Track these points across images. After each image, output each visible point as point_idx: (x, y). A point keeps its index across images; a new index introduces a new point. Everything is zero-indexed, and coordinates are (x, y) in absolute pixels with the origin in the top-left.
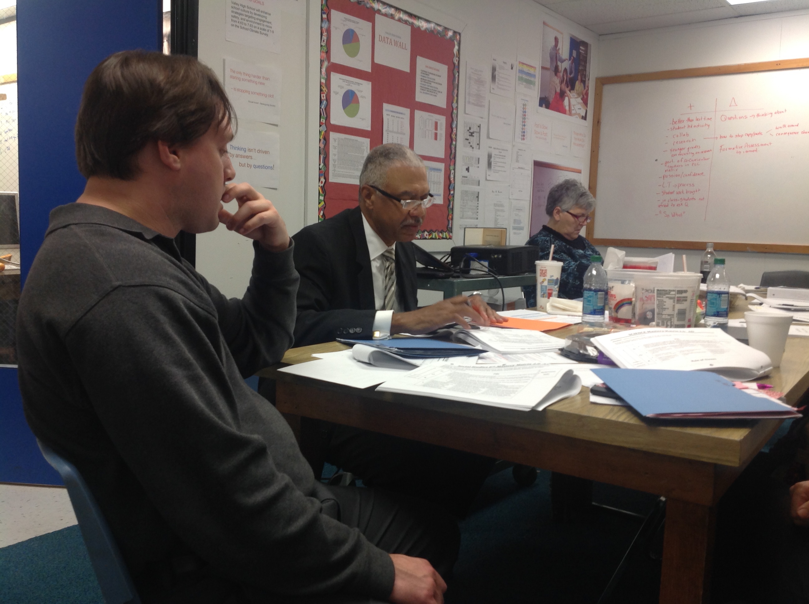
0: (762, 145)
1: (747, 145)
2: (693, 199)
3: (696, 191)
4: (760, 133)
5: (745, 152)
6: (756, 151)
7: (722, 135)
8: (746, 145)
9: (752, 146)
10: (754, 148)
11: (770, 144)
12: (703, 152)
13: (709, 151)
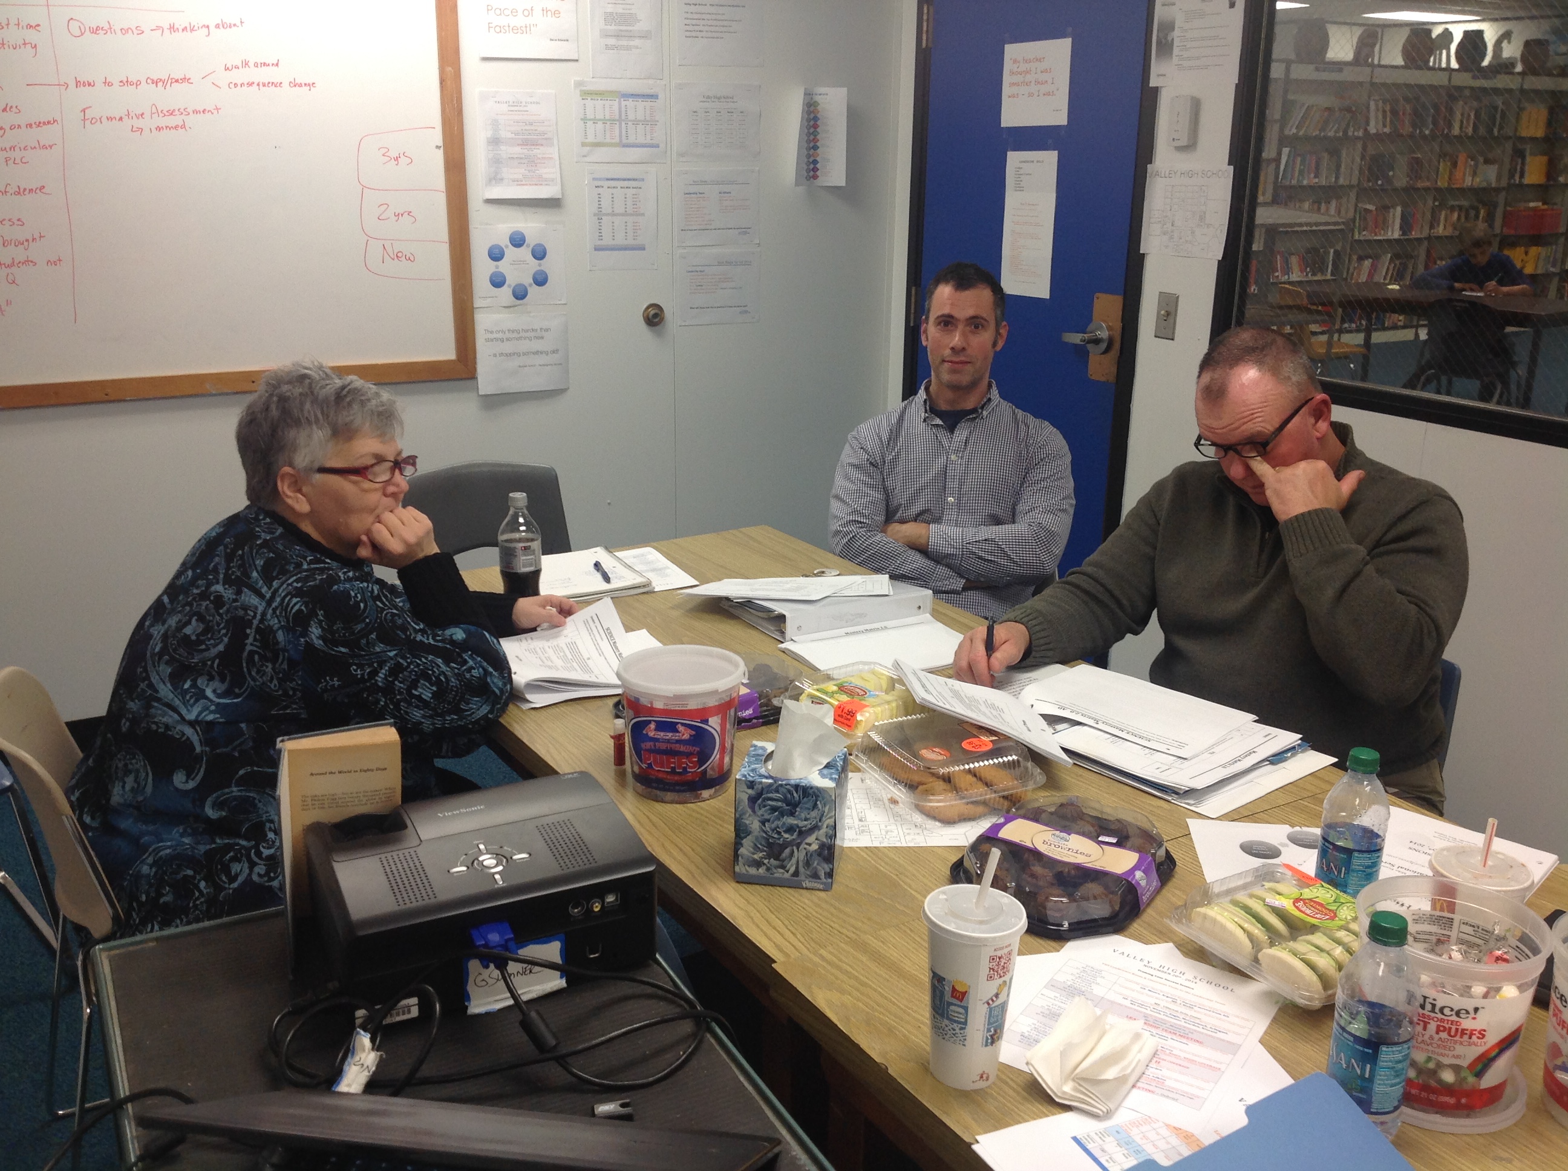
0: (196, 112)
1: (157, 112)
2: (27, 262)
3: (34, 239)
4: (186, 80)
5: (154, 130)
6: (183, 126)
7: (80, 79)
8: (154, 110)
9: (171, 113)
10: (176, 120)
11: (217, 109)
12: (34, 126)
13: (49, 122)
